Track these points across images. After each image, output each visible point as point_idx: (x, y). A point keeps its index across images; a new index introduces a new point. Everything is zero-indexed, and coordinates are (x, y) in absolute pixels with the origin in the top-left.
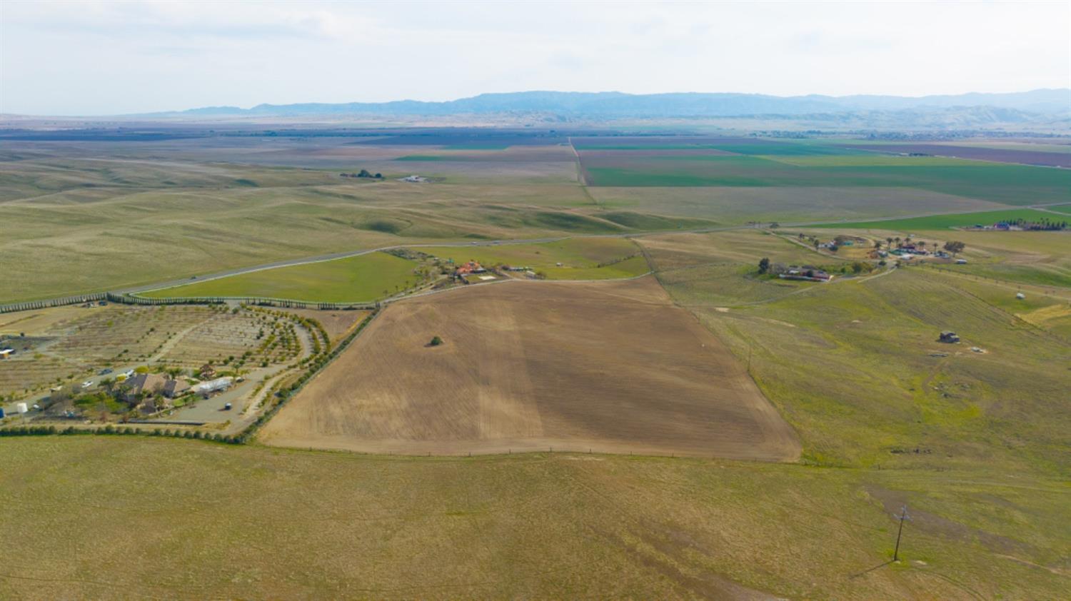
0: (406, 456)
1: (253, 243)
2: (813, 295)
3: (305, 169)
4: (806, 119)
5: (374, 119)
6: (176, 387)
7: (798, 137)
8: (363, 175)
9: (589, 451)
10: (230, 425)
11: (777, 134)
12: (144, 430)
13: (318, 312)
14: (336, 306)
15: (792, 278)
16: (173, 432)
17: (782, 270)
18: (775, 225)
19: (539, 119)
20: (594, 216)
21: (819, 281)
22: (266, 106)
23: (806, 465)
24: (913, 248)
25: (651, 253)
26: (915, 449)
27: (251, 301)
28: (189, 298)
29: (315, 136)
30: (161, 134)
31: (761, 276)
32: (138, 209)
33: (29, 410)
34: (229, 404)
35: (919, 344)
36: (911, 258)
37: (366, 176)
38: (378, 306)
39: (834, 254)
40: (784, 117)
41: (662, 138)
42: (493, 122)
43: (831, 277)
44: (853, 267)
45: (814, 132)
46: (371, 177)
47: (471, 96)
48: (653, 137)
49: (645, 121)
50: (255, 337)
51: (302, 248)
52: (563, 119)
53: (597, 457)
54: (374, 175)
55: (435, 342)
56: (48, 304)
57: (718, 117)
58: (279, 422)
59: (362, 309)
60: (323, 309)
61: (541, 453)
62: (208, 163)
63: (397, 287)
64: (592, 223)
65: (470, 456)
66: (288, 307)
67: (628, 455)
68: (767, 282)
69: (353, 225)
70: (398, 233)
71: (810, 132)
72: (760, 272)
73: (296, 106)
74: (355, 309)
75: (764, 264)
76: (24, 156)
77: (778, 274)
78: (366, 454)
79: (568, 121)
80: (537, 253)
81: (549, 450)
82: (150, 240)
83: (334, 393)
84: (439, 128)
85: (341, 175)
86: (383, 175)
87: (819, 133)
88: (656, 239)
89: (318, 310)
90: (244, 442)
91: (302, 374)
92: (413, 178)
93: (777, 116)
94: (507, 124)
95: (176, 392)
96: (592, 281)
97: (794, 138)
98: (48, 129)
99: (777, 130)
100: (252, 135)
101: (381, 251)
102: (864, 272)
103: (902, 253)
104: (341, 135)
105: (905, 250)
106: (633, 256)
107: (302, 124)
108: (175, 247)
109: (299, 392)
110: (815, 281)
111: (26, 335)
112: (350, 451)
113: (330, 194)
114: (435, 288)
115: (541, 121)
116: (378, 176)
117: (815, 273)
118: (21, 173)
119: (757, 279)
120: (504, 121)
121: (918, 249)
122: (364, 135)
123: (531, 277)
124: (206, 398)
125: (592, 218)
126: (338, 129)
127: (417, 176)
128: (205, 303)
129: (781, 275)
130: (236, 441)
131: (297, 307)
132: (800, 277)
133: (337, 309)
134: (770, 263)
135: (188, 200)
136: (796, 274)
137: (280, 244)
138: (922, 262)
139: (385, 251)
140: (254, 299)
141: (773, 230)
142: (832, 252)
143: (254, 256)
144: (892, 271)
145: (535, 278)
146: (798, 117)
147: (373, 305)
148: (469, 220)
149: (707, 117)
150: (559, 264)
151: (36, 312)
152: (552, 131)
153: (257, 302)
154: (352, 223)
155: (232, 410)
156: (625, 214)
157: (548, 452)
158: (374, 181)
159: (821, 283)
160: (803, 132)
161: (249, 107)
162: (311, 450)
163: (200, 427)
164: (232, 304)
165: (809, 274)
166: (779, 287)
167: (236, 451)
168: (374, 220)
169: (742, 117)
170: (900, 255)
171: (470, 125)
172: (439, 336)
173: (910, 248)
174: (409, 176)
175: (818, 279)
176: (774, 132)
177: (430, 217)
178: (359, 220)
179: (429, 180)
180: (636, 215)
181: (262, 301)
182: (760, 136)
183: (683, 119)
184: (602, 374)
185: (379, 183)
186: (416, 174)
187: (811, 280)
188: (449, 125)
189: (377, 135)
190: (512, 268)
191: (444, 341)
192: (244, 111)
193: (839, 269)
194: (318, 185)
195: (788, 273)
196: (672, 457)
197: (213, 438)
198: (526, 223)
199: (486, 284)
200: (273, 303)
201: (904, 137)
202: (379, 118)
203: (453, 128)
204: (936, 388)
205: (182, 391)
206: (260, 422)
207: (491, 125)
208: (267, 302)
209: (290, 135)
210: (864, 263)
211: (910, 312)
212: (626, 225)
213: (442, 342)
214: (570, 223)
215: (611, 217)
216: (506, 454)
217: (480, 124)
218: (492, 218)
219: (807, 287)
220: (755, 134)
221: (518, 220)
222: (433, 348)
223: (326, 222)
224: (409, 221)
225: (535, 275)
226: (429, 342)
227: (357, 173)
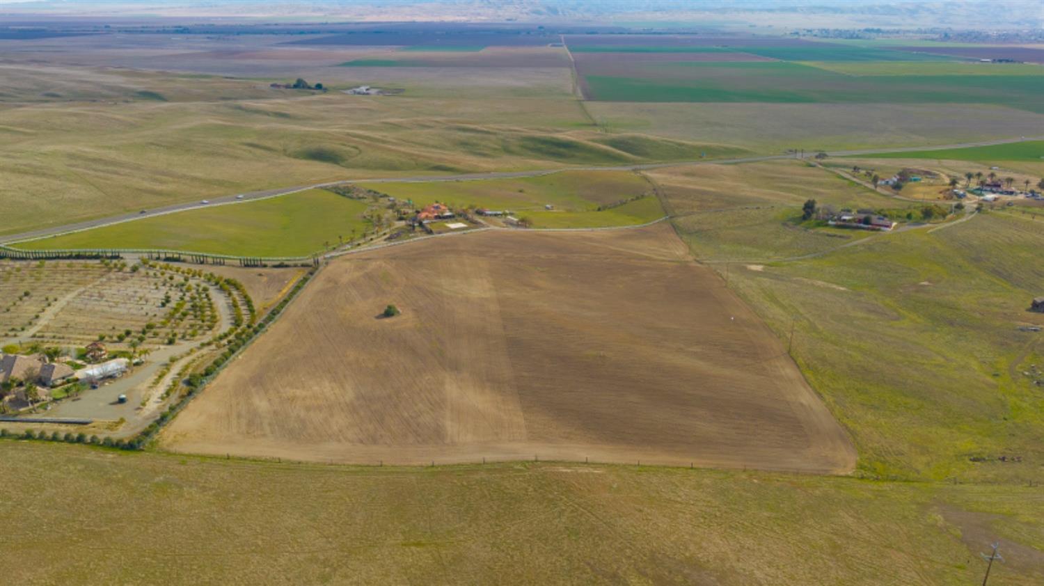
0: (352, 466)
1: (158, 177)
2: (870, 248)
3: (227, 78)
4: (863, 13)
5: (314, 11)
6: (53, 375)
7: (852, 37)
8: (300, 85)
9: (585, 460)
10: (124, 424)
11: (826, 33)
12: (12, 432)
13: (239, 270)
14: (263, 262)
15: (844, 226)
16: (50, 434)
17: (831, 214)
18: (822, 155)
19: (524, 10)
20: (594, 141)
21: (879, 230)
23: (862, 478)
24: (999, 186)
25: (666, 192)
26: (1001, 456)
27: (155, 255)
28: (75, 251)
29: (238, 34)
30: (44, 30)
31: (806, 222)
32: (8, 131)
34: (123, 396)
35: (1005, 314)
36: (995, 199)
37: (303, 87)
38: (317, 262)
39: (897, 194)
40: (835, 10)
41: (679, 37)
42: (464, 16)
43: (894, 224)
44: (923, 212)
45: (872, 30)
46: (309, 88)
48: (671, 36)
49: (658, 14)
50: (160, 305)
51: (221, 183)
52: (554, 11)
53: (595, 468)
54: (313, 86)
55: (389, 313)
57: (752, 10)
58: (187, 420)
59: (296, 266)
60: (247, 266)
61: (523, 463)
62: (102, 70)
63: (340, 237)
64: (591, 150)
65: (433, 466)
66: (202, 263)
67: (635, 466)
68: (812, 231)
69: (285, 152)
70: (343, 164)
71: (867, 30)
72: (804, 218)
74: (287, 266)
75: (809, 207)
77: (827, 221)
78: (299, 463)
79: (560, 13)
80: (521, 191)
81: (534, 459)
82: (26, 173)
83: (258, 381)
84: (395, 22)
85: (272, 85)
86: (324, 85)
87: (879, 31)
88: (671, 173)
89: (240, 267)
90: (141, 447)
91: (218, 354)
92: (363, 89)
93: (826, 9)
94: (483, 18)
95: (56, 380)
96: (590, 229)
97: (847, 38)
99: (826, 27)
100: (158, 32)
101: (321, 188)
102: (936, 218)
103: (983, 192)
104: (272, 32)
105: (989, 189)
106: (643, 196)
107: (222, 18)
108: (57, 182)
109: (214, 378)
110: (873, 230)
112: (279, 459)
113: (257, 111)
114: (390, 239)
115: (527, 14)
116: (319, 87)
117: (874, 219)
119: (798, 227)
120: (479, 14)
121: (1004, 188)
122: (302, 33)
123: (511, 224)
124: (94, 387)
125: (591, 144)
126: (268, 25)
127: (368, 87)
128: (96, 257)
129: (830, 222)
130: (131, 447)
131: (214, 264)
132: (855, 224)
133: (265, 266)
134: (817, 206)
135: (75, 119)
136: (849, 221)
137: (194, 179)
138: (1009, 204)
139: (326, 189)
140: (159, 253)
141: (819, 160)
142: (896, 192)
143: (160, 193)
144: (970, 217)
145: (517, 225)
146: (853, 11)
147: (310, 261)
148: (434, 147)
149: (737, 10)
150: (548, 206)
152: (541, 28)
153: (163, 256)
154: (285, 150)
155: (127, 403)
156: (634, 138)
157: (532, 462)
158: (313, 94)
159: (880, 232)
160: (859, 31)
162: (228, 458)
163: (85, 426)
164: (131, 259)
165: (867, 221)
166: (827, 238)
167: (131, 459)
168: (314, 146)
169: (783, 10)
170: (981, 195)
171: (435, 19)
172: (394, 303)
173: (995, 186)
174: (358, 87)
175: (878, 227)
176: (822, 30)
177: (384, 142)
178: (294, 146)
179: (383, 91)
180: (648, 140)
181: (168, 255)
182: (804, 35)
183: (707, 13)
184: (604, 357)
185: (319, 96)
186: (365, 85)
187: (868, 229)
188: (408, 19)
189: (319, 32)
190: (487, 212)
191: (401, 311)
193: (905, 214)
194: (242, 98)
195: (839, 219)
196: (692, 468)
197: (101, 443)
198: (507, 151)
199: (455, 233)
200: (182, 257)
201: (987, 38)
202: (320, 10)
203: (414, 22)
204: (1027, 373)
205: (63, 378)
206: (162, 420)
207: (463, 19)
208: (176, 256)
209: (207, 33)
210: (936, 206)
211: (996, 272)
212: (632, 153)
213: (398, 312)
214: (562, 150)
215: (615, 143)
216: (479, 464)
217: (449, 18)
218: (464, 144)
219: (863, 238)
220: (797, 33)
221: (496, 146)
222: (387, 320)
223: (250, 148)
224: (356, 148)
225: (518, 222)
226: (380, 311)
227: (291, 83)
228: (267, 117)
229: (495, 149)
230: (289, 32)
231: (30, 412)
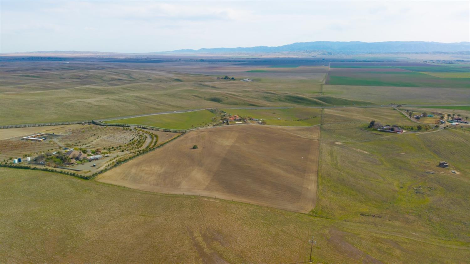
0: (145, 191)
1: (159, 104)
2: (389, 139)
3: (206, 75)
5: (246, 54)
6: (81, 156)
9: (215, 197)
10: (90, 172)
11: (439, 61)
13: (162, 132)
15: (383, 131)
16: (66, 172)
17: (379, 127)
18: (400, 106)
21: (396, 133)
22: (204, 49)
24: (461, 120)
26: (374, 215)
27: (139, 127)
28: (118, 124)
30: (161, 60)
31: (369, 129)
32: (127, 89)
33: (31, 160)
34: (95, 164)
35: (425, 167)
36: (457, 125)
37: (228, 79)
38: (186, 132)
39: (418, 121)
41: (376, 63)
43: (404, 131)
44: (418, 127)
47: (290, 44)
50: (129, 140)
51: (177, 107)
53: (216, 200)
54: (231, 78)
55: (195, 148)
56: (71, 123)
57: (409, 53)
58: (108, 173)
59: (179, 132)
60: (165, 131)
61: (195, 196)
62: (169, 72)
63: (198, 124)
65: (168, 194)
66: (152, 130)
67: (231, 201)
68: (370, 132)
69: (205, 99)
72: (369, 127)
73: (215, 49)
74: (177, 132)
75: (372, 123)
76: (106, 68)
77: (378, 129)
78: (130, 188)
80: (274, 113)
81: (199, 195)
82: (121, 101)
83: (138, 165)
85: (218, 78)
86: (234, 78)
89: (163, 131)
90: (89, 179)
91: (133, 156)
92: (247, 80)
95: (81, 158)
98: (122, 58)
100: (195, 61)
102: (423, 130)
103: (453, 122)
104: (230, 61)
105: (456, 121)
106: (316, 117)
108: (128, 104)
109: (126, 162)
110: (394, 133)
111: (55, 134)
112: (125, 187)
113: (206, 86)
114: (214, 126)
116: (233, 79)
117: (396, 129)
118: (99, 75)
119: (366, 130)
121: (463, 120)
122: (239, 61)
123: (259, 123)
124: (90, 161)
125: (311, 98)
126: (229, 59)
127: (249, 79)
128: (122, 126)
129: (379, 129)
130: (86, 178)
131: (156, 130)
132: (387, 130)
134: (376, 123)
135: (148, 86)
136: (385, 129)
137: (170, 105)
138: (462, 127)
139: (208, 110)
141: (398, 108)
142: (417, 120)
143: (157, 109)
144: (440, 130)
147: (184, 131)
148: (255, 98)
149: (403, 53)
152: (323, 59)
153: (141, 127)
154: (205, 98)
155: (95, 167)
157: (198, 196)
158: (230, 81)
159: (396, 134)
161: (197, 49)
162: (111, 185)
163: (78, 171)
164: (132, 127)
165: (392, 129)
166: (374, 135)
167: (84, 182)
169: (422, 53)
170: (451, 123)
172: (198, 145)
173: (459, 120)
174: (246, 79)
175: (396, 132)
177: (238, 96)
179: (254, 80)
180: (333, 98)
181: (143, 127)
184: (250, 166)
187: (392, 132)
189: (245, 61)
191: (199, 147)
192: (195, 51)
193: (410, 128)
194: (206, 81)
195: (382, 128)
197: (79, 176)
198: (280, 100)
200: (147, 127)
202: (248, 54)
204: (415, 188)
205: (83, 158)
206: (102, 172)
208: (145, 127)
210: (429, 126)
211: (435, 152)
212: (327, 103)
213: (198, 148)
214: (299, 100)
216: (182, 195)
218: (265, 97)
219: (389, 135)
220: (426, 62)
221: (277, 99)
222: (193, 150)
223: (194, 97)
224: (227, 98)
225: (261, 123)
226: (192, 147)
227: (224, 77)
228: (209, 88)
229: (276, 99)
230: (235, 61)
231: (68, 167)
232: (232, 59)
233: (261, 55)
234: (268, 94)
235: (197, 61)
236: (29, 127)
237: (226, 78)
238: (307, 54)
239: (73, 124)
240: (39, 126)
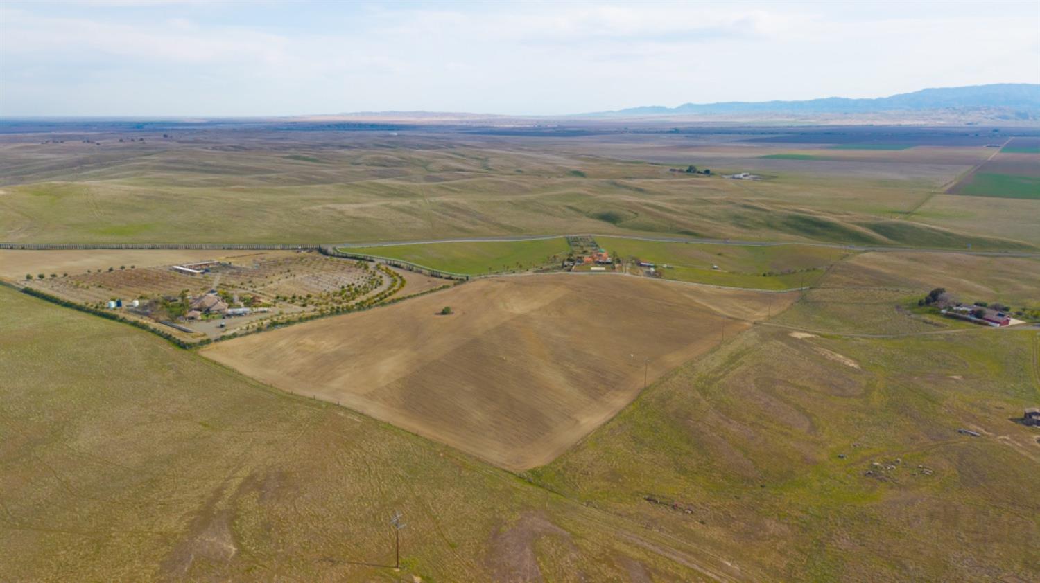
5: (787, 117)
6: (214, 307)
13: (422, 277)
15: (955, 316)
17: (951, 303)
21: (986, 325)
25: (838, 269)
28: (358, 254)
37: (694, 172)
43: (1014, 322)
46: (698, 172)
54: (702, 172)
55: (445, 312)
56: (279, 247)
59: (457, 279)
60: (432, 276)
64: (843, 231)
68: (914, 316)
72: (921, 304)
74: (451, 279)
77: (942, 308)
85: (671, 170)
86: (711, 172)
89: (427, 275)
92: (741, 175)
94: (942, 122)
95: (213, 311)
104: (740, 133)
106: (814, 269)
110: (980, 323)
111: (232, 264)
114: (537, 272)
116: (708, 174)
119: (910, 311)
120: (940, 119)
125: (849, 225)
127: (748, 174)
128: (360, 259)
129: (943, 311)
131: (415, 271)
132: (968, 316)
133: (441, 277)
134: (944, 294)
136: (963, 312)
139: (568, 238)
145: (653, 275)
148: (711, 218)
150: (715, 266)
151: (263, 251)
154: (588, 212)
155: (222, 328)
159: (985, 327)
165: (979, 314)
171: (893, 123)
174: (741, 173)
175: (986, 322)
181: (395, 263)
190: (642, 263)
191: (455, 312)
192: (670, 110)
195: (950, 309)
198: (770, 225)
205: (218, 310)
212: (890, 238)
213: (452, 313)
214: (818, 229)
215: (877, 228)
218: (737, 217)
221: (762, 221)
222: (435, 317)
223: (567, 210)
225: (654, 273)
226: (440, 311)
227: (685, 169)
228: (628, 191)
229: (759, 223)
230: (753, 133)
232: (749, 127)
233: (827, 120)
234: (747, 210)
235: (662, 132)
236: (207, 249)
237: (691, 170)
238: (952, 117)
239: (283, 249)
240: (224, 249)
